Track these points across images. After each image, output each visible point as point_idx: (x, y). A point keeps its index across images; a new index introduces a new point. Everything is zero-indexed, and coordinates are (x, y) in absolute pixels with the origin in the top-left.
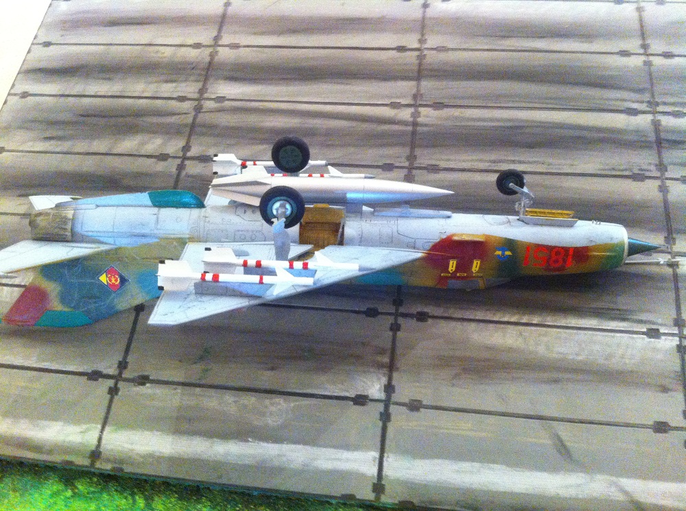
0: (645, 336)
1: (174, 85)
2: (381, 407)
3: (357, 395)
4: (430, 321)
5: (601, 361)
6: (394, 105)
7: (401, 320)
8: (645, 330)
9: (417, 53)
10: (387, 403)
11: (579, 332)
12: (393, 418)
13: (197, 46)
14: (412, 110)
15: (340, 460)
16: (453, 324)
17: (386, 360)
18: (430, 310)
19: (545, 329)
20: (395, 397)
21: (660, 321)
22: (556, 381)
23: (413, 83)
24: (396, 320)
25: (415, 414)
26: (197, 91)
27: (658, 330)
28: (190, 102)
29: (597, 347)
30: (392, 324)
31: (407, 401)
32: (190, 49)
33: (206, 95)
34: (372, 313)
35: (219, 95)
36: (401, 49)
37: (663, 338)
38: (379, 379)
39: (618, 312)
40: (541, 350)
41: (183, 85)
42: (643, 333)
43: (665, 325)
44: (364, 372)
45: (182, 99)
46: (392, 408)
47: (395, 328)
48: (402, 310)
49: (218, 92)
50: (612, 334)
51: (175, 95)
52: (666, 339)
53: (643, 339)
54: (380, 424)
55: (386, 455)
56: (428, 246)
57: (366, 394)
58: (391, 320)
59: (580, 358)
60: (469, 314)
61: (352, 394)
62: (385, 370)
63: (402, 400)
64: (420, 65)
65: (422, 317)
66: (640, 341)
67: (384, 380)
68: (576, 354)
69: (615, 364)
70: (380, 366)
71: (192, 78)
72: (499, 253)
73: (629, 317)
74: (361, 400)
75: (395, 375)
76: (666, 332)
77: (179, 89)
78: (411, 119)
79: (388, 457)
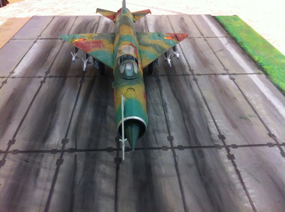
9: (48, 78)
13: (1, 163)
71: (38, 160)
77: (48, 166)
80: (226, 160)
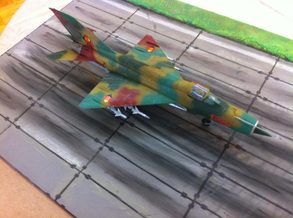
1: (224, 187)
8: (118, 38)
9: (107, 144)
13: (204, 207)
17: (185, 54)
23: (119, 131)
26: (213, 176)
28: (218, 171)
32: (209, 208)
33: (209, 171)
35: (203, 168)
36: (111, 149)
41: (218, 184)
45: (222, 175)
49: (202, 170)
51: (225, 179)
52: (115, 35)
64: (110, 138)
67: (188, 50)
71: (213, 186)
77: (222, 182)
80: (266, 103)
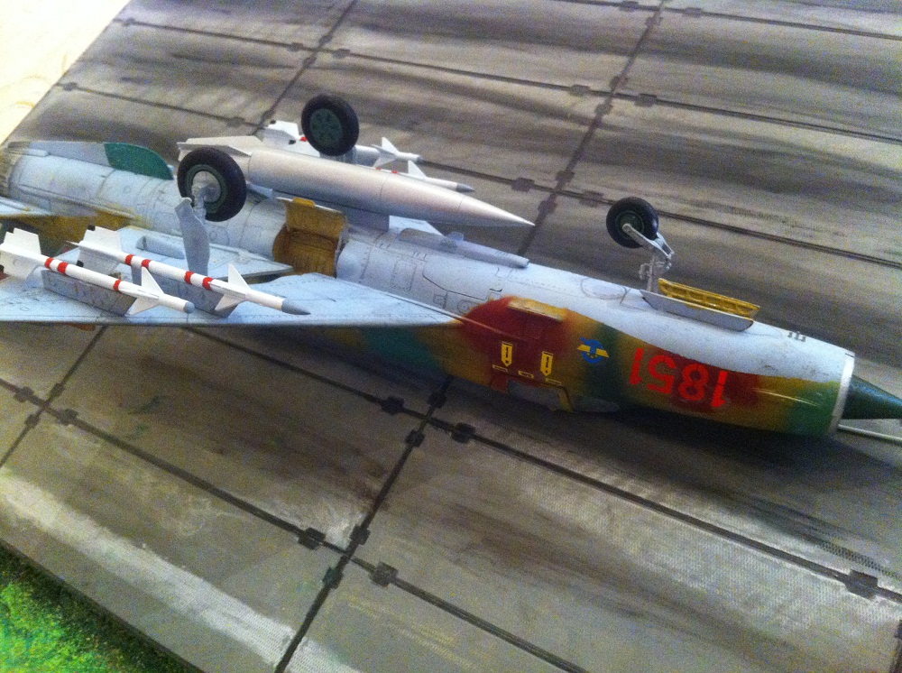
0: (842, 584)
1: (296, 27)
2: (334, 560)
3: (310, 529)
4: (472, 443)
5: (733, 605)
6: (578, 91)
7: (429, 431)
8: (846, 572)
9: (649, 14)
10: (347, 555)
11: (717, 537)
12: (343, 582)
14: (600, 101)
15: (238, 621)
16: (506, 459)
17: (377, 486)
18: (478, 425)
19: (654, 513)
20: (362, 552)
21: (886, 563)
22: (632, 614)
23: (623, 60)
24: (422, 427)
25: (378, 589)
26: (320, 38)
27: (875, 579)
28: (304, 52)
29: (736, 577)
30: (413, 432)
31: (375, 563)
33: (327, 46)
34: (393, 406)
35: (343, 47)
36: (628, 6)
37: (879, 598)
38: (353, 514)
39: (808, 523)
40: (632, 549)
41: (307, 28)
42: (841, 577)
43: (894, 575)
44: (338, 496)
45: (296, 47)
46: (350, 568)
47: (415, 440)
48: (437, 414)
49: (345, 43)
50: (778, 561)
51: (289, 42)
52: (883, 603)
53: (836, 588)
54: (320, 586)
55: (304, 639)
56: (467, 308)
57: (323, 531)
58: (414, 424)
59: (696, 585)
60: (535, 450)
61: (303, 525)
62: (368, 503)
63: (368, 560)
64: (647, 32)
65: (463, 434)
66: (828, 589)
67: (359, 518)
68: (694, 578)
69: (758, 618)
70: (364, 493)
71: (321, 20)
72: (585, 348)
73: (827, 537)
74: (312, 539)
75: (378, 515)
76: (891, 588)
77: (299, 33)
78: (593, 115)
79: (306, 644)
